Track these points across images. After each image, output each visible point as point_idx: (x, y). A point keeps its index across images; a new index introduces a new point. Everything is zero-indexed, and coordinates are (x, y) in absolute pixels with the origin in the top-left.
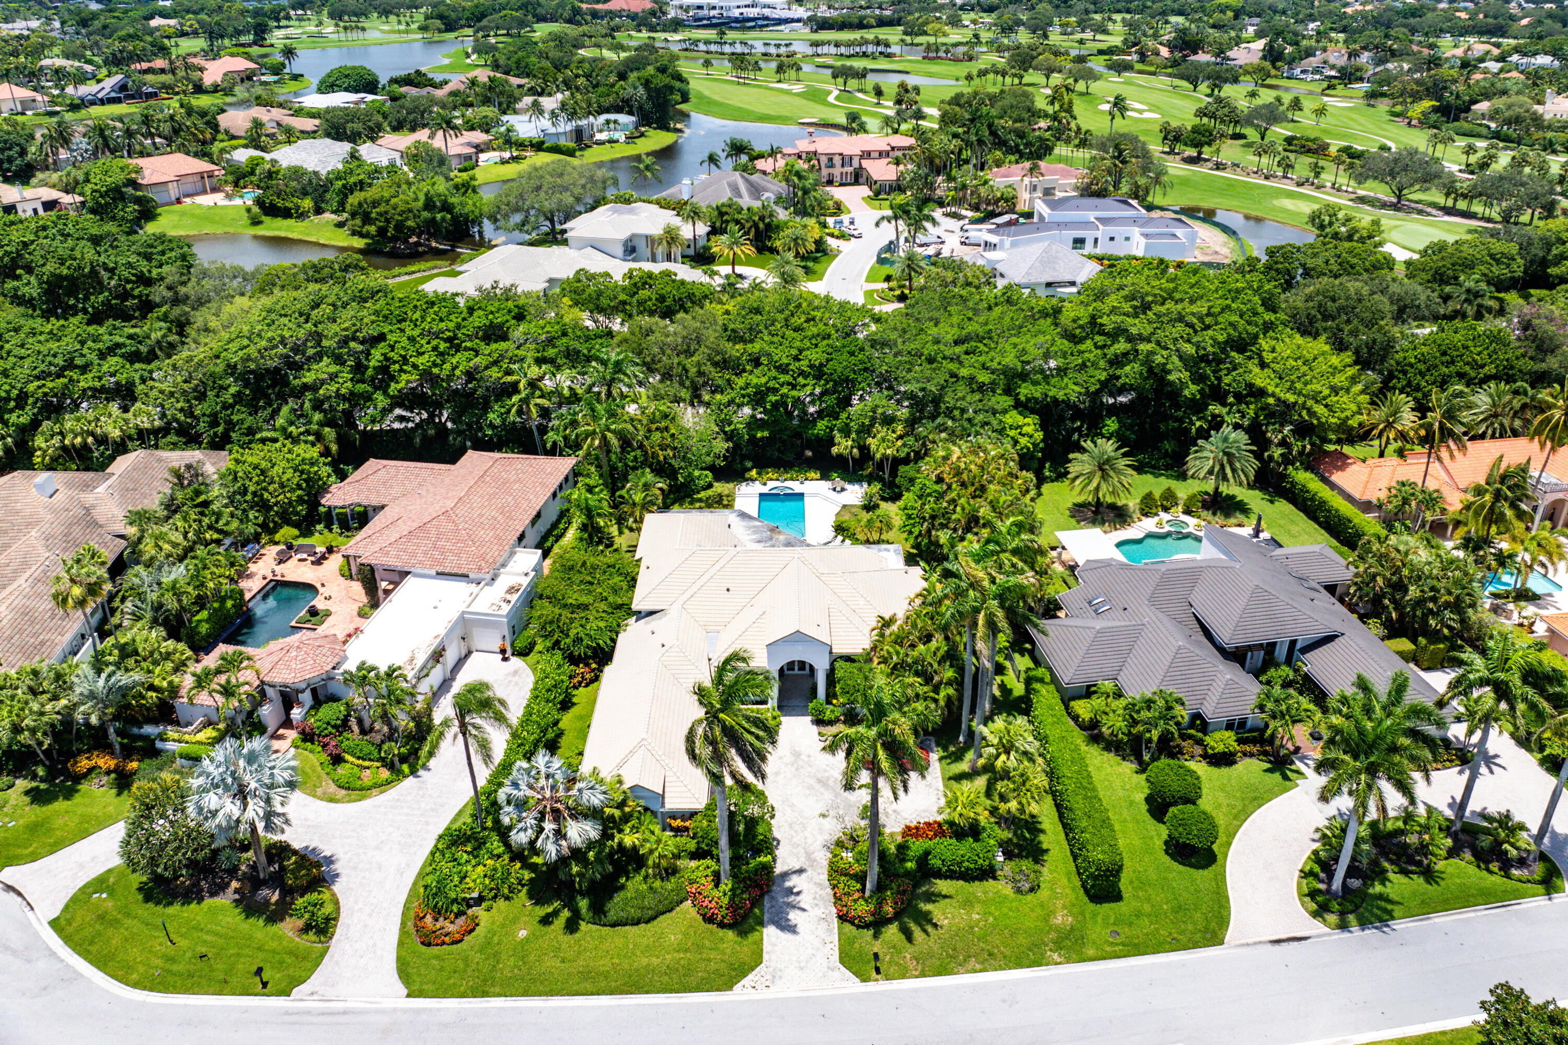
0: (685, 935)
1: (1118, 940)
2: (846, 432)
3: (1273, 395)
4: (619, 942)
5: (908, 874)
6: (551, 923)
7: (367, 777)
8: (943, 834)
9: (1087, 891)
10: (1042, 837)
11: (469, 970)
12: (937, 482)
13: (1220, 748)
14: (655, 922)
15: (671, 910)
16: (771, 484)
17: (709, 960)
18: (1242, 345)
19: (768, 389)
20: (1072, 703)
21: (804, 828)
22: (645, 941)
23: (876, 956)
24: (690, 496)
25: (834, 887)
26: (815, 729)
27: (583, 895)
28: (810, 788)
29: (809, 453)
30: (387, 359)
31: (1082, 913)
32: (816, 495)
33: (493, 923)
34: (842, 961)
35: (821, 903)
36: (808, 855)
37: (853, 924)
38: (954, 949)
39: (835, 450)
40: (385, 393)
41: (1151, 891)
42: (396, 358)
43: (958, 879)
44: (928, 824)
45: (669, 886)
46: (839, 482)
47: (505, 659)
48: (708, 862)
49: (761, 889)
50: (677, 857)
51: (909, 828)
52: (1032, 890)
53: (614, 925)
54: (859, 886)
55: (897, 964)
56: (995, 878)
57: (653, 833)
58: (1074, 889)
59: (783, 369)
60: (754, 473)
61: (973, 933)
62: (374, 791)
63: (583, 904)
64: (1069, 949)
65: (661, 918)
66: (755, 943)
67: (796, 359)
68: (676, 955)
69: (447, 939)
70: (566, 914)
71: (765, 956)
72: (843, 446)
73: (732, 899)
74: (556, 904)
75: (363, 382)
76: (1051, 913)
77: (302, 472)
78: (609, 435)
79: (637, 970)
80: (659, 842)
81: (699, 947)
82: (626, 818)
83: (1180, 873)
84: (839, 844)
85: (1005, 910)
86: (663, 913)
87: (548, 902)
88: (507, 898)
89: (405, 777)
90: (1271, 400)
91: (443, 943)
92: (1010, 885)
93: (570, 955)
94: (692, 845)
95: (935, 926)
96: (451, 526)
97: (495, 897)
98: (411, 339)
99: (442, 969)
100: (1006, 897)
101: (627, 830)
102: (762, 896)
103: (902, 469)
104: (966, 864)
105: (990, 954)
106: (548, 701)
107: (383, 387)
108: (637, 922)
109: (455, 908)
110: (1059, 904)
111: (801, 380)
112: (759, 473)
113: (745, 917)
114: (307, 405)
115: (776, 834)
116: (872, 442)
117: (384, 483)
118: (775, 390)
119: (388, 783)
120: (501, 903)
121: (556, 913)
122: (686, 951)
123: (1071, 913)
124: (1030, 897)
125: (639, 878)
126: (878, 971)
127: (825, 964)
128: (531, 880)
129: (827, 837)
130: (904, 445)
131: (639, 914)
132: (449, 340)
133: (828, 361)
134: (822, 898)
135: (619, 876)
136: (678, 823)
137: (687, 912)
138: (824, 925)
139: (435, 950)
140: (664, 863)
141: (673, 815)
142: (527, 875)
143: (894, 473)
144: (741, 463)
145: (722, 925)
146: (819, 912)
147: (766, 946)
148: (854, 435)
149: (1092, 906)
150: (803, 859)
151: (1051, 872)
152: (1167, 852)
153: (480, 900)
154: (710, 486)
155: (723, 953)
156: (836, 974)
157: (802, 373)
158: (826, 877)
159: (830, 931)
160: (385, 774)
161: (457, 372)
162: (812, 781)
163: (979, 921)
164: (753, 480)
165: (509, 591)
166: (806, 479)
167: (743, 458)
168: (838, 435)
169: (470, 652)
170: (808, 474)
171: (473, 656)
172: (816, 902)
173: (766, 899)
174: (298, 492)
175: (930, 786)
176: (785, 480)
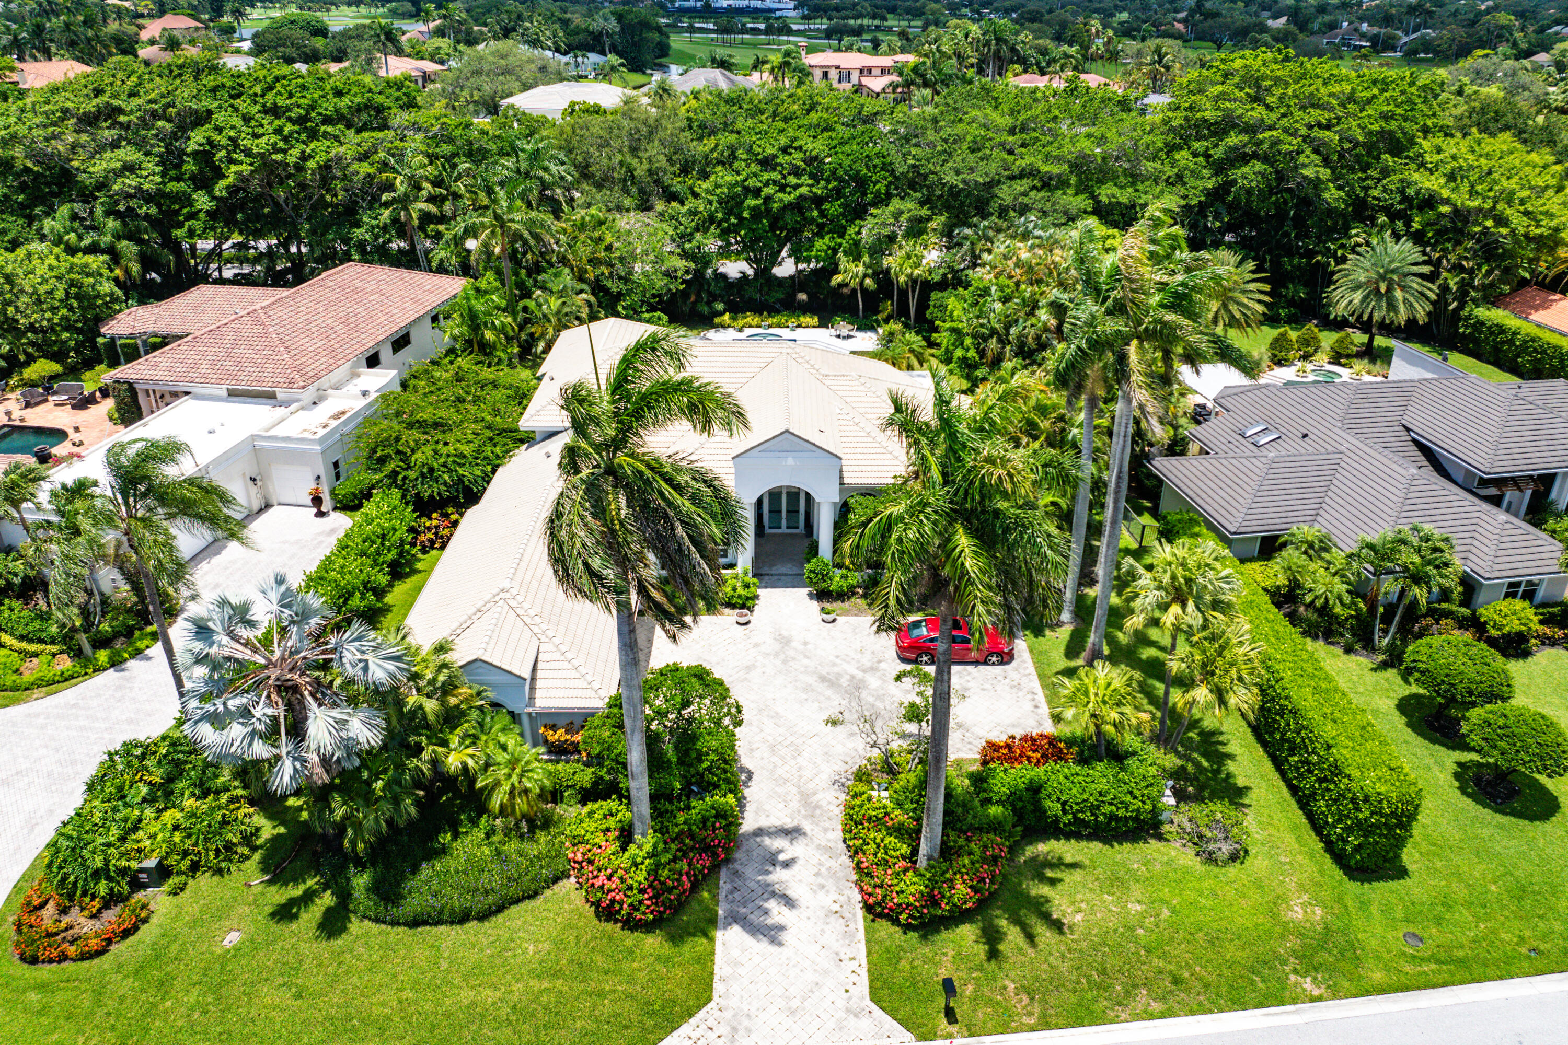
0: (559, 943)
1: (1425, 950)
2: (856, 253)
3: (1447, 201)
4: (421, 954)
5: (995, 827)
6: (295, 917)
7: (33, 670)
8: (1060, 756)
9: (1339, 858)
10: (1231, 766)
11: (100, 1013)
13: (1513, 625)
14: (500, 918)
15: (533, 895)
16: (748, 332)
17: (601, 994)
18: (1397, 146)
19: (747, 189)
21: (798, 752)
22: (473, 957)
23: (949, 986)
25: (855, 852)
26: (815, 605)
27: (360, 864)
28: (807, 689)
29: (803, 296)
30: (210, 142)
31: (1340, 900)
33: (176, 918)
34: (875, 997)
35: (830, 884)
36: (806, 798)
37: (895, 921)
38: (1103, 972)
39: (838, 282)
40: (210, 192)
41: (1456, 859)
42: (224, 142)
43: (1090, 838)
44: (1028, 739)
45: (532, 849)
46: (844, 328)
47: (320, 514)
48: (612, 804)
49: (715, 855)
50: (555, 795)
51: (992, 746)
52: (1234, 857)
53: (415, 923)
54: (905, 849)
55: (990, 1002)
56: (1160, 837)
57: (504, 748)
58: (1311, 855)
59: (767, 163)
60: (727, 316)
61: (1136, 940)
62: (36, 693)
63: (361, 881)
64: (1333, 970)
65: (514, 910)
66: (698, 960)
68: (535, 985)
69: (72, 950)
70: (327, 899)
71: (718, 987)
72: (850, 273)
73: (653, 873)
74: (310, 883)
75: (178, 179)
76: (1280, 900)
77: (72, 284)
79: (447, 1015)
80: (513, 763)
81: (583, 968)
82: (451, 718)
83: (1501, 827)
84: (862, 776)
85: (1190, 895)
86: (518, 901)
87: (296, 879)
88: (219, 872)
89: (97, 670)
90: (1445, 209)
91: (63, 958)
92: (1191, 851)
93: (314, 982)
94: (586, 777)
95: (1058, 926)
96: (257, 329)
97: (195, 867)
98: (247, 119)
99: (44, 1011)
100: (1187, 871)
101: (454, 741)
102: (715, 868)
103: (935, 295)
104: (1107, 809)
105: (1176, 981)
106: (363, 554)
107: (204, 182)
108: (462, 918)
109: (102, 888)
110: (1291, 884)
111: (792, 180)
112: (734, 319)
113: (678, 907)
114: (99, 211)
115: (746, 761)
116: (893, 261)
117: (195, 308)
118: (757, 192)
119: (66, 679)
120: (204, 882)
121: (308, 898)
122: (557, 974)
123: (1318, 901)
124: (1233, 870)
125: (478, 834)
126: (950, 1015)
127: (841, 1003)
128: (275, 839)
129: (841, 767)
131: (468, 901)
132: (301, 121)
134: (832, 873)
135: (439, 830)
136: (559, 735)
137: (567, 898)
138: (837, 924)
139: (44, 972)
140: (521, 804)
141: (552, 720)
142: (268, 829)
143: (923, 304)
144: (709, 303)
145: (631, 924)
146: (827, 900)
147: (720, 967)
148: (866, 258)
149: (1353, 887)
150: (795, 804)
151: (1262, 826)
152: (1463, 790)
153: (163, 872)
155: (631, 980)
156: (865, 1023)
158: (839, 835)
159: (848, 935)
160: (65, 663)
161: (311, 164)
162: (812, 680)
163: (1143, 916)
164: (723, 327)
165: (336, 416)
166: (799, 326)
167: (714, 298)
168: (843, 261)
169: (268, 506)
170: (802, 319)
171: (271, 511)
172: (820, 880)
173: (724, 873)
174: (64, 311)
175: (1018, 686)
176: (770, 326)
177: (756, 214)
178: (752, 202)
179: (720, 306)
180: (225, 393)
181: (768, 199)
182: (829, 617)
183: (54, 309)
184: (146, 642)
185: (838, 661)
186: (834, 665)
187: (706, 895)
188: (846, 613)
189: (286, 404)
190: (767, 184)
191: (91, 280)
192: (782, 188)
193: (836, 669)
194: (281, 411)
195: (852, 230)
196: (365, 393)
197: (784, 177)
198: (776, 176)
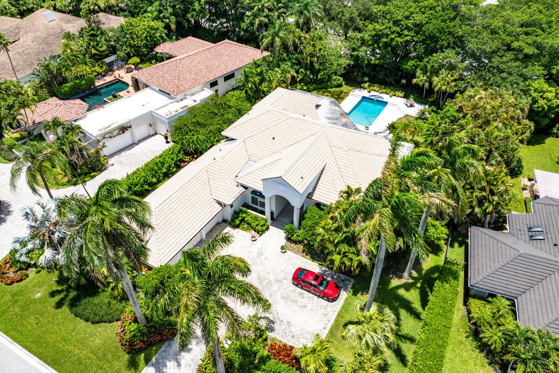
2: (425, 71)
4: (72, 327)
6: (54, 297)
12: (458, 111)
14: (98, 325)
16: (373, 93)
19: (384, 34)
20: (471, 300)
22: (83, 334)
24: (326, 88)
29: (404, 81)
32: (394, 105)
33: (31, 282)
39: (414, 81)
46: (411, 101)
47: (167, 142)
53: (77, 315)
59: (396, 23)
60: (366, 85)
67: (407, 18)
70: (63, 295)
72: (420, 79)
74: (64, 287)
78: (277, 39)
86: (105, 322)
87: (62, 284)
88: (50, 271)
89: (72, 185)
103: (448, 100)
108: (88, 320)
111: (406, 32)
112: (369, 86)
116: (435, 79)
118: (387, 35)
120: (45, 273)
121: (60, 291)
130: (456, 86)
131: (92, 316)
133: (427, 23)
148: (428, 73)
154: (340, 86)
157: (408, 28)
160: (65, 180)
164: (364, 88)
165: (182, 108)
166: (395, 95)
167: (364, 75)
168: (419, 72)
169: (156, 134)
170: (397, 93)
171: (156, 136)
172: (191, 363)
173: (166, 343)
174: (145, 42)
175: (325, 315)
176: (382, 93)
177: (386, 45)
178: (385, 40)
179: (366, 79)
180: (158, 89)
181: (392, 39)
182: (284, 251)
183: (142, 41)
184: (88, 179)
185: (271, 272)
186: (268, 273)
187: (154, 348)
188: (292, 250)
189: (172, 98)
190: (393, 33)
191: (154, 32)
192: (400, 35)
193: (267, 275)
194: (170, 101)
195: (426, 60)
196: (195, 101)
197: (402, 30)
198: (398, 29)
